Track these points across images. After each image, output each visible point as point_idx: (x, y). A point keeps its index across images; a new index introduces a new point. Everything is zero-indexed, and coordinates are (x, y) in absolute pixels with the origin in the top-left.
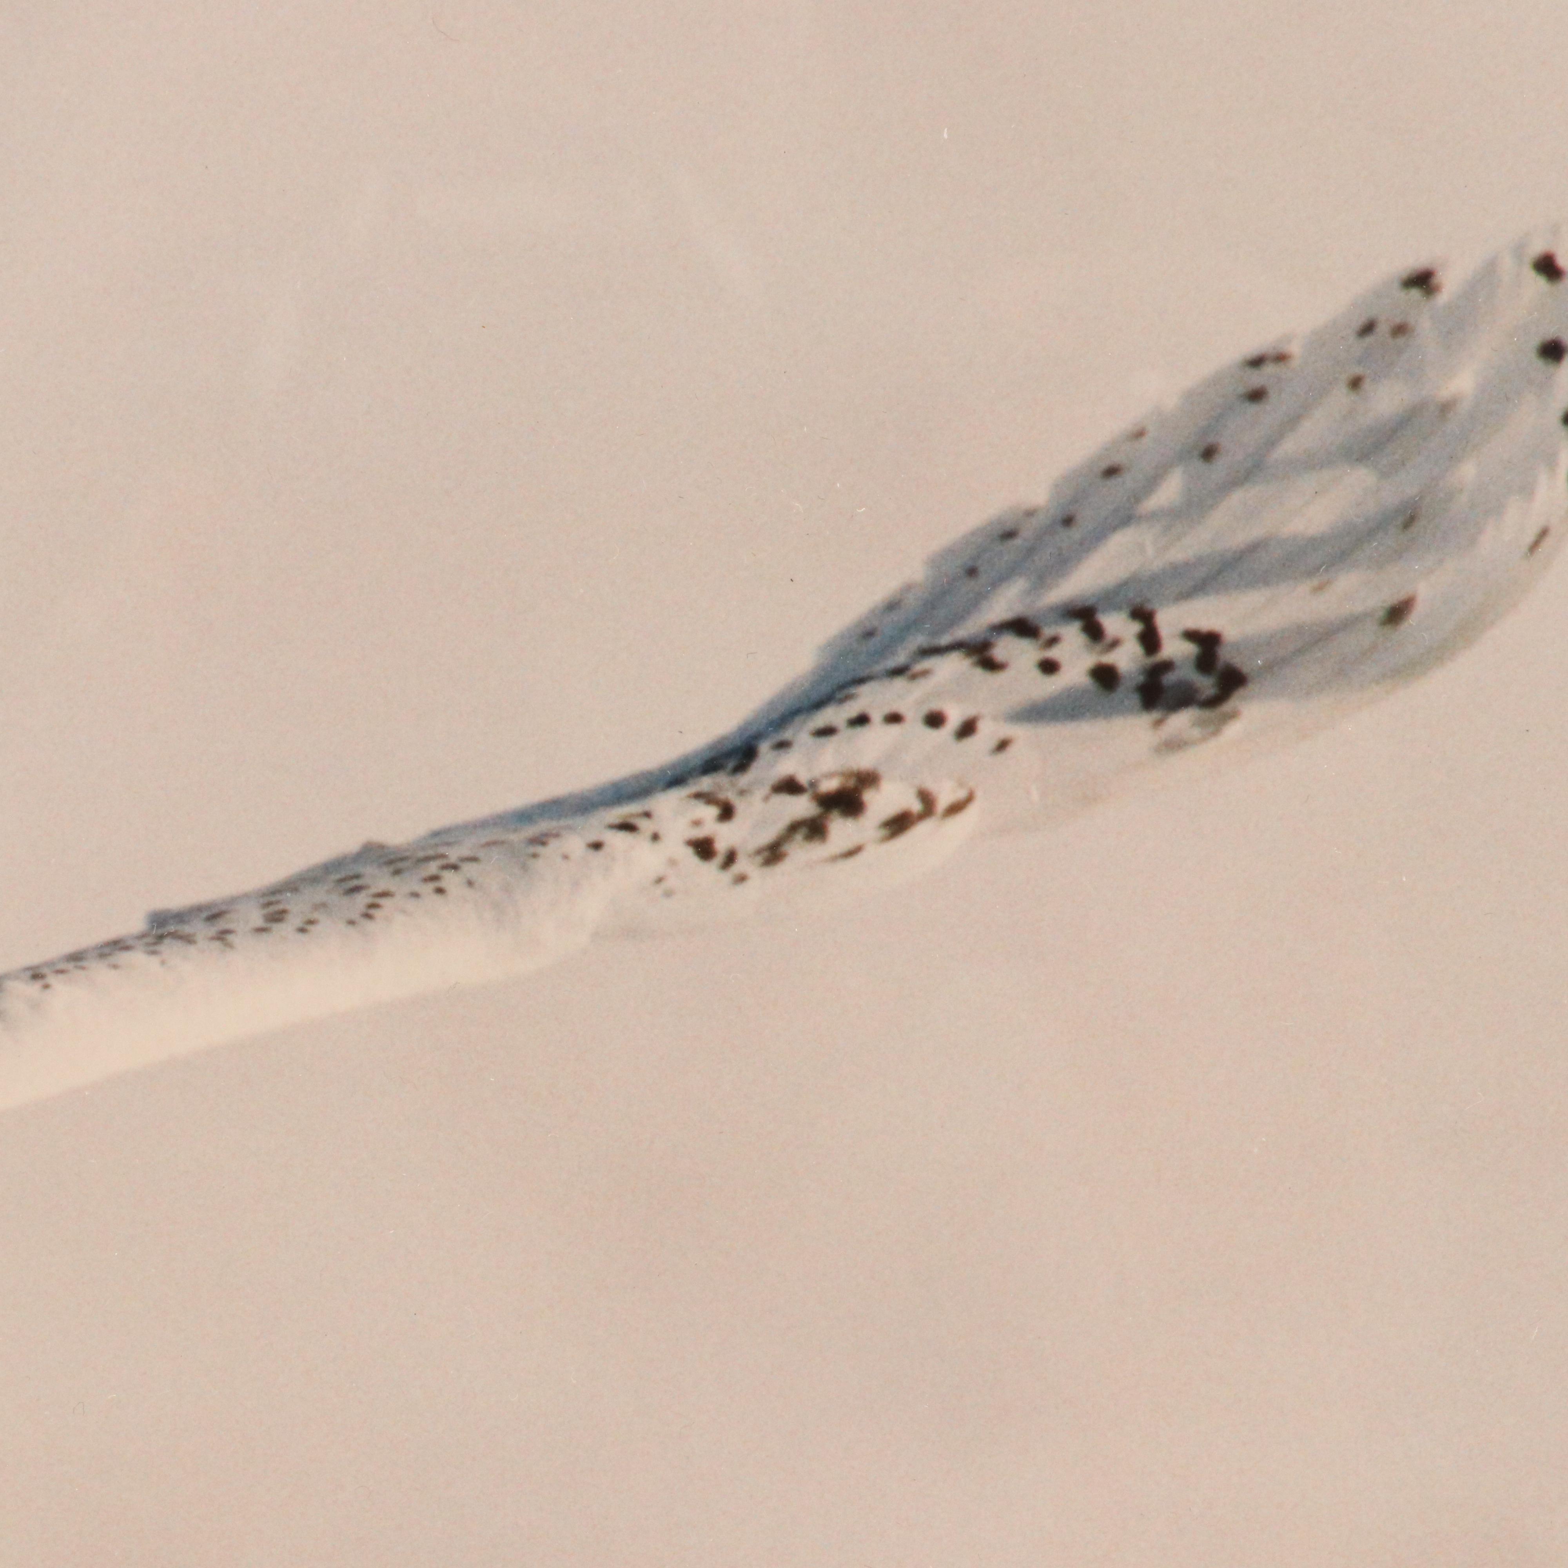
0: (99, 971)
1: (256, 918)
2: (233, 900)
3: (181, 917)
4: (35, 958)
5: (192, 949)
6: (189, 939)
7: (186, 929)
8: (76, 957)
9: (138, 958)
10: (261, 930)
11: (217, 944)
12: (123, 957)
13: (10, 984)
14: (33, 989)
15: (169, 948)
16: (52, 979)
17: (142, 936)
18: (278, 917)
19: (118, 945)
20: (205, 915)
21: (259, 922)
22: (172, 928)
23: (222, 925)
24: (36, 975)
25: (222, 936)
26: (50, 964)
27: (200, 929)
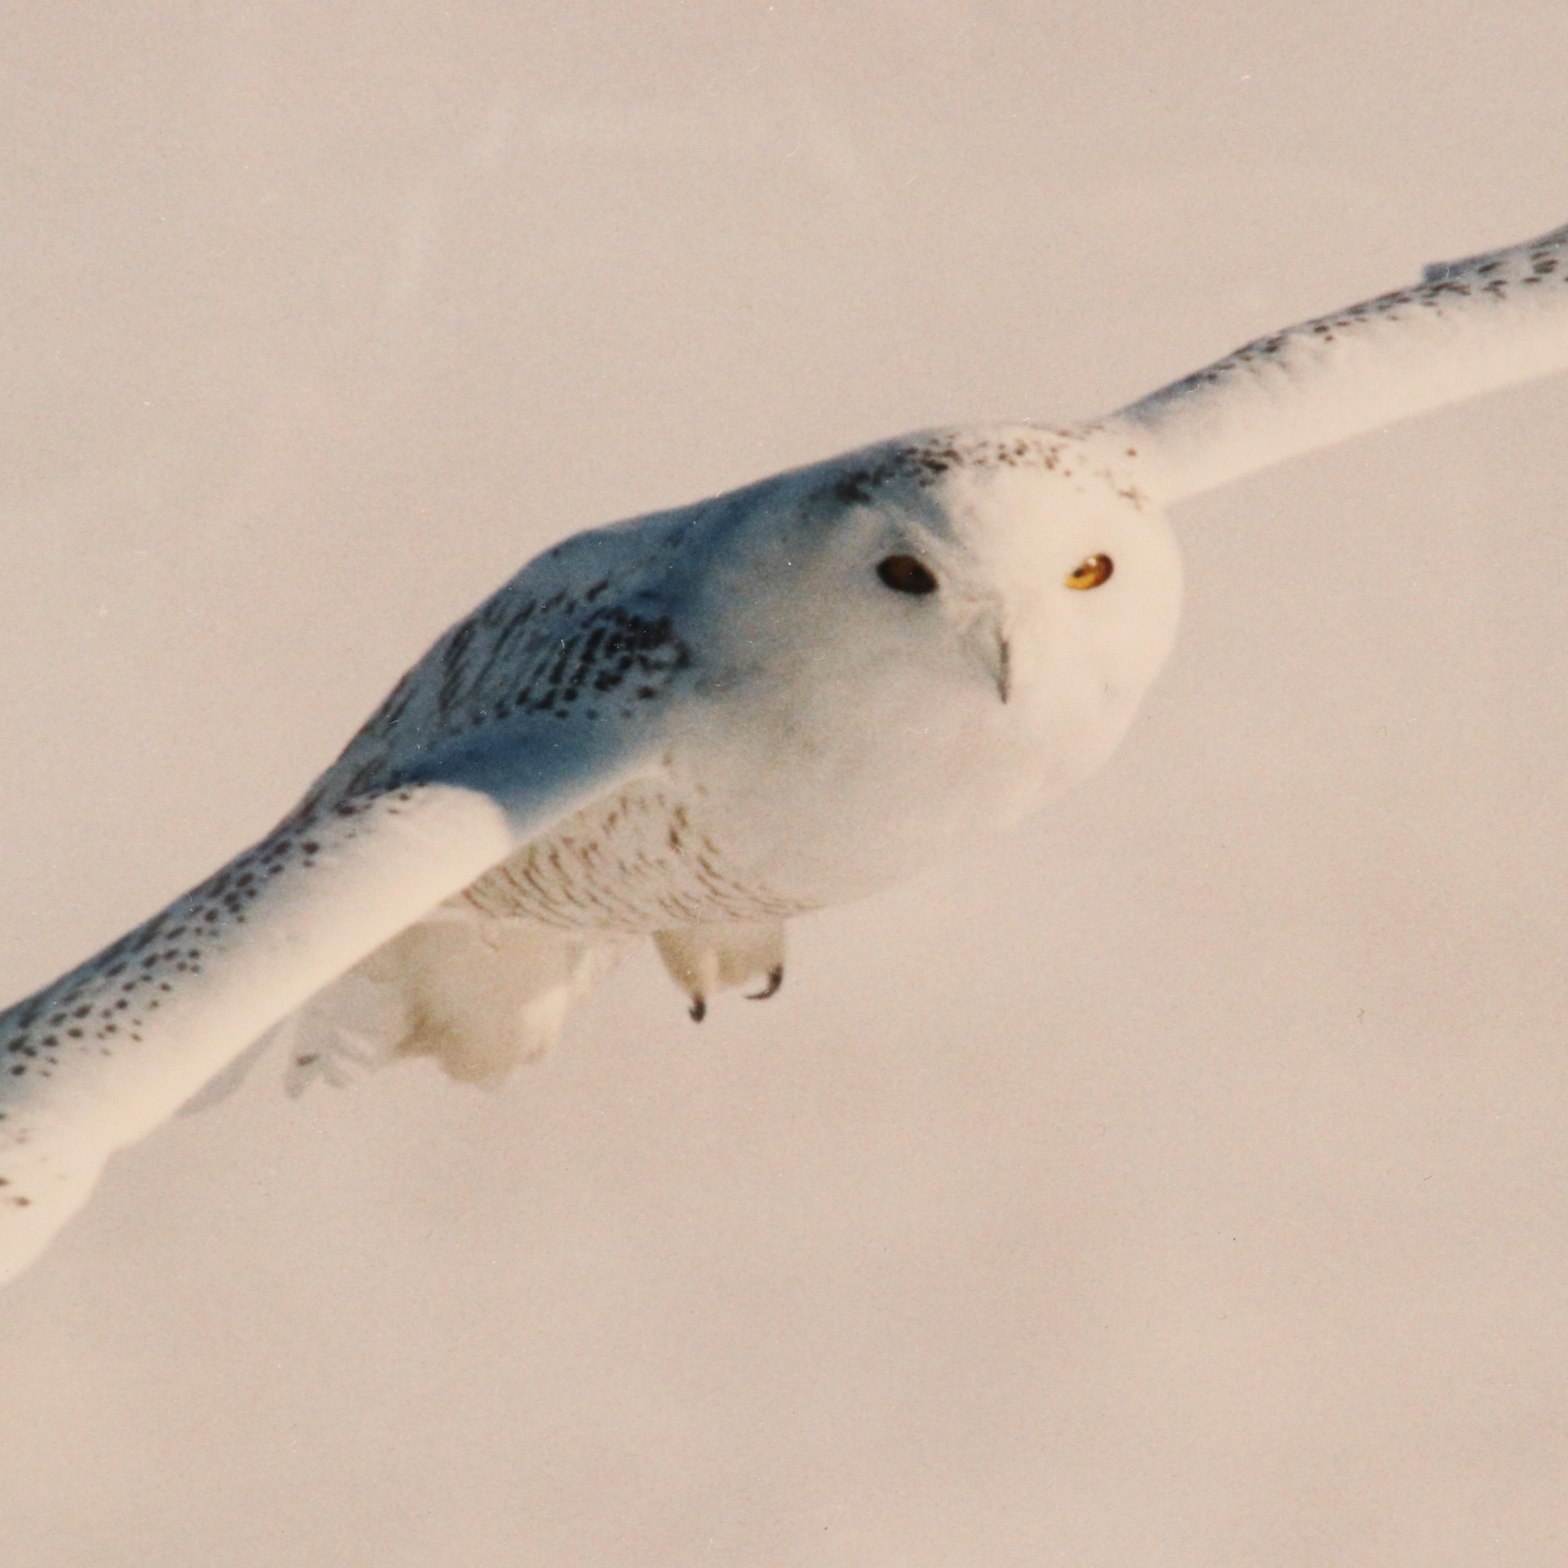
0: (1379, 323)
1: (1527, 268)
2: (1505, 252)
3: (1456, 269)
4: (1318, 312)
5: (1466, 301)
6: (1462, 291)
7: (1461, 281)
8: (1358, 310)
9: (1415, 309)
10: (1531, 281)
11: (1491, 295)
12: (1401, 309)
13: (1294, 338)
14: (1317, 341)
15: (1444, 299)
16: (1334, 332)
17: (1419, 288)
18: (1546, 268)
19: (1396, 298)
20: (1478, 267)
21: (1530, 273)
22: (1446, 279)
23: (1494, 276)
24: (1320, 328)
25: (1495, 287)
26: (1333, 317)
27: (1474, 281)
